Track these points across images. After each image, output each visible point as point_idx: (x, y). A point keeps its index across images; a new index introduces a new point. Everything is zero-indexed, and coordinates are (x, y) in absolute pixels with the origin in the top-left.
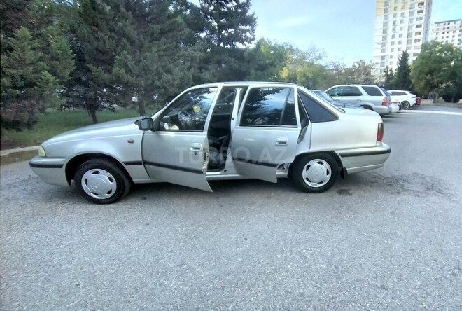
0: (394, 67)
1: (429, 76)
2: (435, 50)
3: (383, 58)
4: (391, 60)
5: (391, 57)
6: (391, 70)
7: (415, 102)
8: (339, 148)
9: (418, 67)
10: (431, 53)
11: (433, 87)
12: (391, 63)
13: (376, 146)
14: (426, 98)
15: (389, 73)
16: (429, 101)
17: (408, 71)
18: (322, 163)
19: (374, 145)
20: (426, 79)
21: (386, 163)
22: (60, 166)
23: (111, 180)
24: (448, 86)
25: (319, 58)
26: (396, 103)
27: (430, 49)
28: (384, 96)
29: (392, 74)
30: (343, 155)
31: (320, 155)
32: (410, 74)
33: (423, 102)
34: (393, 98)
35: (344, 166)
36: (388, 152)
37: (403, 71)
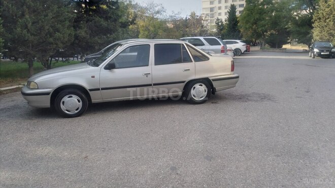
0: (224, 17)
1: (255, 26)
2: (258, 4)
3: (212, 10)
4: (219, 11)
5: (220, 8)
6: (221, 22)
7: (245, 49)
8: (211, 76)
9: (245, 17)
10: (255, 6)
11: (259, 35)
12: (220, 14)
13: (231, 74)
14: (254, 45)
15: (220, 24)
16: (257, 48)
17: (237, 22)
18: (202, 86)
19: (229, 73)
20: (252, 28)
21: (237, 85)
22: (47, 94)
23: (79, 101)
24: (272, 34)
25: (158, 12)
26: (230, 50)
27: (254, 3)
28: (222, 45)
29: (222, 25)
30: (214, 80)
31: (201, 80)
32: (238, 24)
33: (252, 49)
34: (229, 46)
35: (214, 86)
36: (237, 77)
37: (233, 23)
